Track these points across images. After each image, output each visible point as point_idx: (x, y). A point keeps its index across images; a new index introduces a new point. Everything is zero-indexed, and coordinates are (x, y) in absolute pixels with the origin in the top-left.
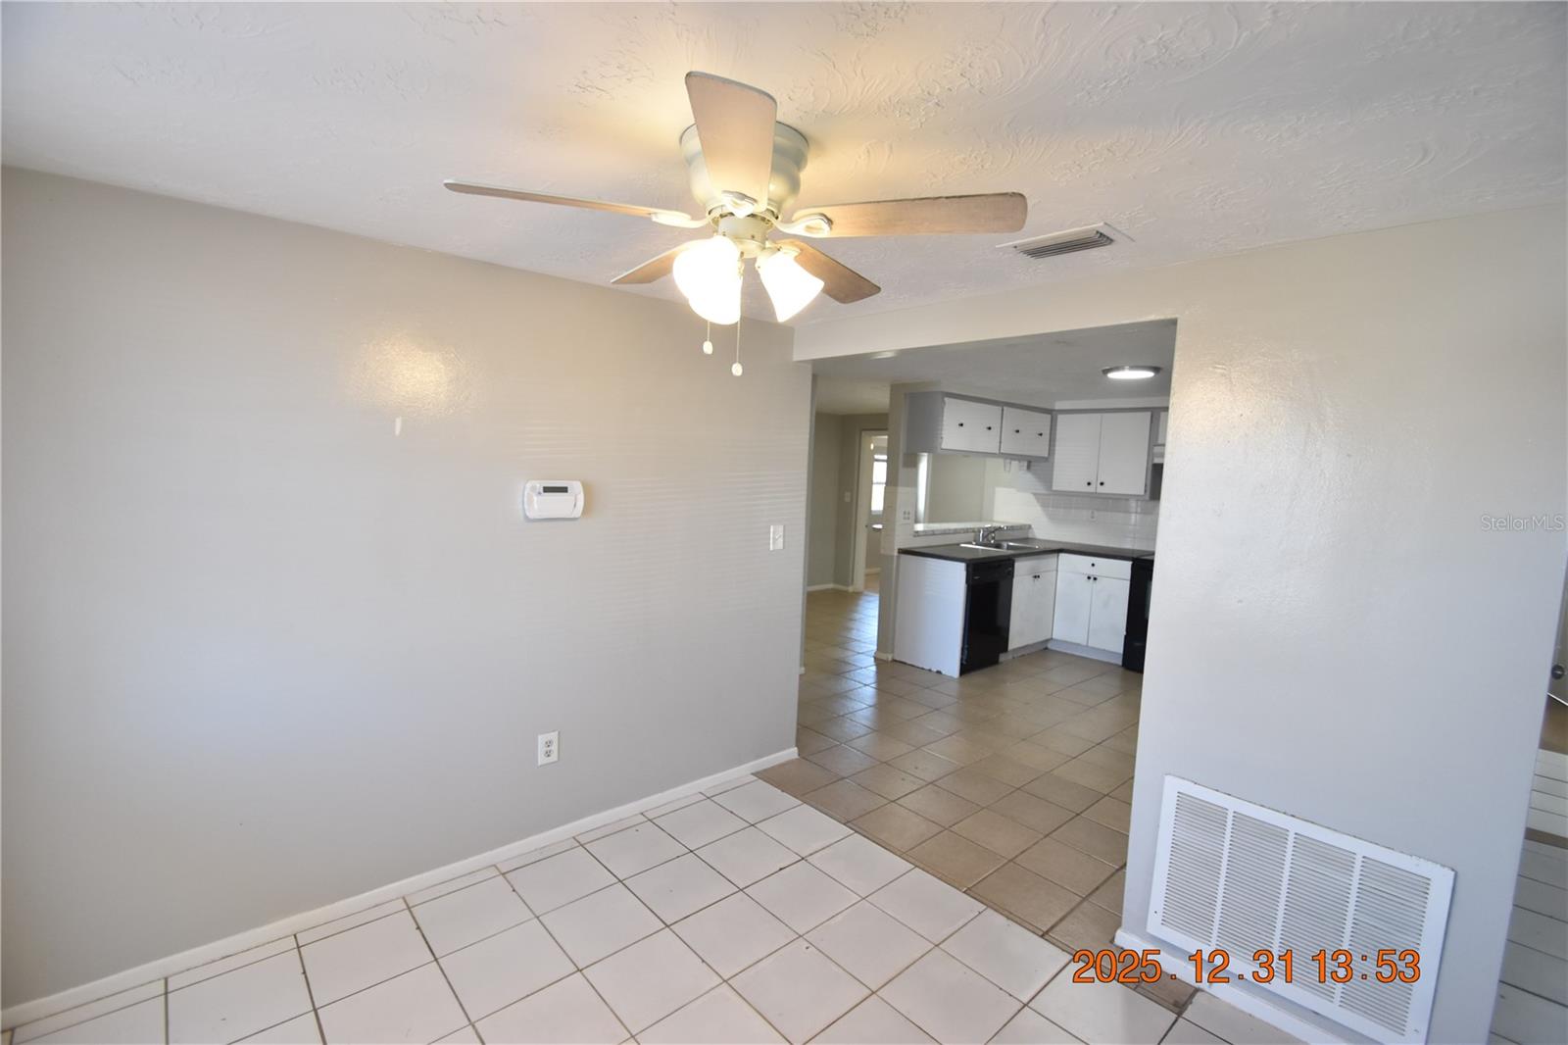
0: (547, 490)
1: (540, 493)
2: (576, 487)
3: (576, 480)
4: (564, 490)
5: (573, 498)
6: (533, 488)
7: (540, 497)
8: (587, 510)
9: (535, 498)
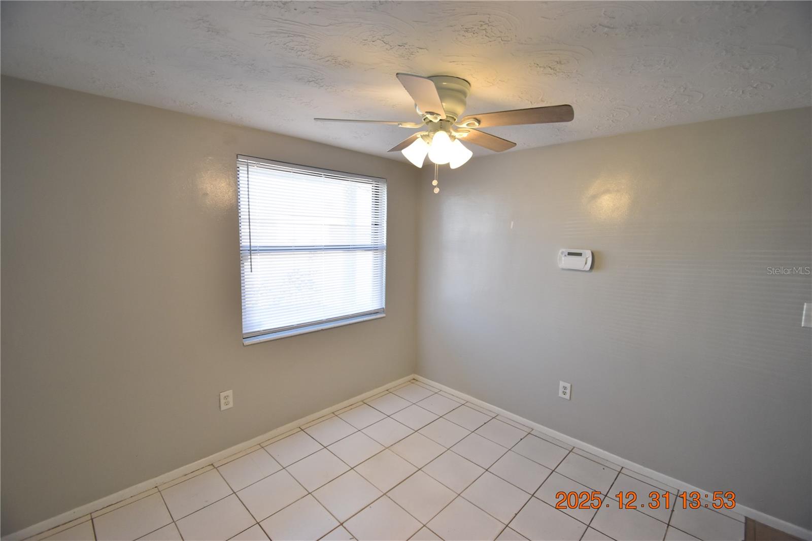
0: (570, 254)
1: (565, 256)
2: (588, 254)
3: (588, 249)
4: (580, 254)
5: (585, 259)
6: (562, 253)
7: (565, 257)
8: (592, 267)
9: (563, 258)
